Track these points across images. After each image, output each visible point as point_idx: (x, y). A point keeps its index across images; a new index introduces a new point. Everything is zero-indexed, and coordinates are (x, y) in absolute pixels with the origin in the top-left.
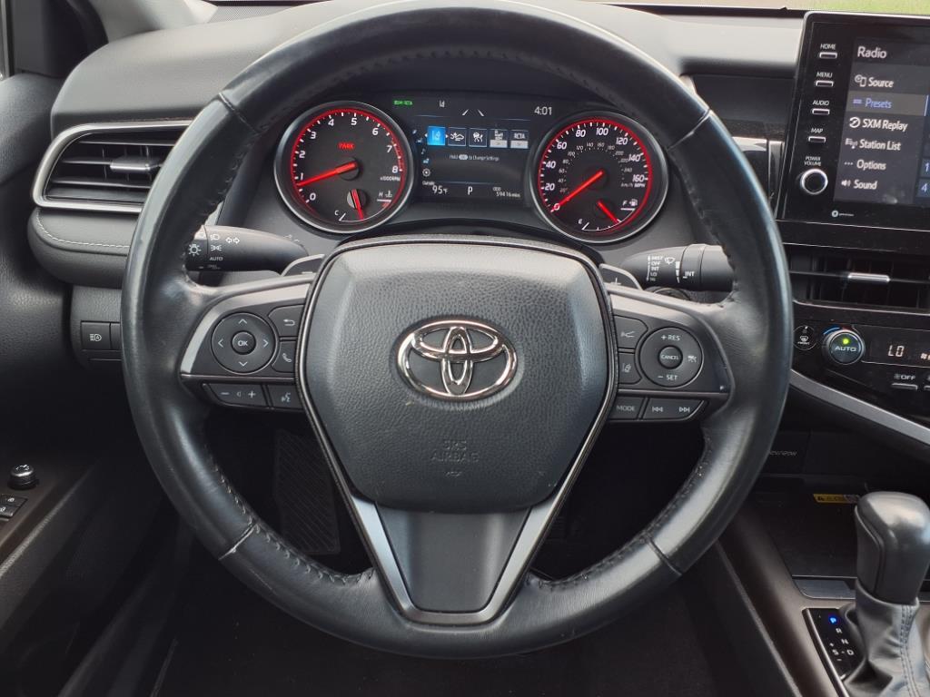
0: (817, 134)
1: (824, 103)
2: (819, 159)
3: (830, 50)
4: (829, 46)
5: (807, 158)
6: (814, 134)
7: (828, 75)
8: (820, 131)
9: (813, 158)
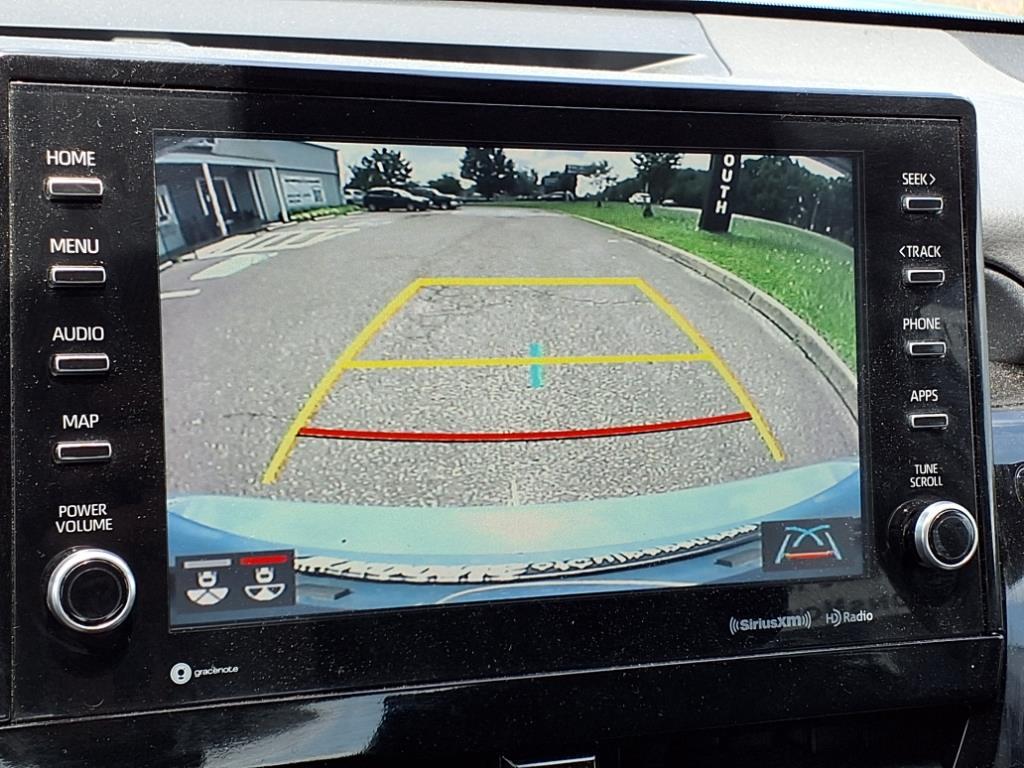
0: (84, 433)
1: (90, 333)
2: (102, 508)
3: (79, 169)
4: (73, 157)
5: (63, 510)
6: (73, 433)
7: (85, 246)
8: (91, 421)
9: (81, 510)
